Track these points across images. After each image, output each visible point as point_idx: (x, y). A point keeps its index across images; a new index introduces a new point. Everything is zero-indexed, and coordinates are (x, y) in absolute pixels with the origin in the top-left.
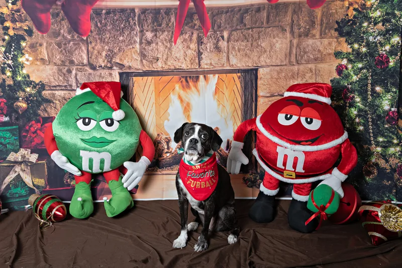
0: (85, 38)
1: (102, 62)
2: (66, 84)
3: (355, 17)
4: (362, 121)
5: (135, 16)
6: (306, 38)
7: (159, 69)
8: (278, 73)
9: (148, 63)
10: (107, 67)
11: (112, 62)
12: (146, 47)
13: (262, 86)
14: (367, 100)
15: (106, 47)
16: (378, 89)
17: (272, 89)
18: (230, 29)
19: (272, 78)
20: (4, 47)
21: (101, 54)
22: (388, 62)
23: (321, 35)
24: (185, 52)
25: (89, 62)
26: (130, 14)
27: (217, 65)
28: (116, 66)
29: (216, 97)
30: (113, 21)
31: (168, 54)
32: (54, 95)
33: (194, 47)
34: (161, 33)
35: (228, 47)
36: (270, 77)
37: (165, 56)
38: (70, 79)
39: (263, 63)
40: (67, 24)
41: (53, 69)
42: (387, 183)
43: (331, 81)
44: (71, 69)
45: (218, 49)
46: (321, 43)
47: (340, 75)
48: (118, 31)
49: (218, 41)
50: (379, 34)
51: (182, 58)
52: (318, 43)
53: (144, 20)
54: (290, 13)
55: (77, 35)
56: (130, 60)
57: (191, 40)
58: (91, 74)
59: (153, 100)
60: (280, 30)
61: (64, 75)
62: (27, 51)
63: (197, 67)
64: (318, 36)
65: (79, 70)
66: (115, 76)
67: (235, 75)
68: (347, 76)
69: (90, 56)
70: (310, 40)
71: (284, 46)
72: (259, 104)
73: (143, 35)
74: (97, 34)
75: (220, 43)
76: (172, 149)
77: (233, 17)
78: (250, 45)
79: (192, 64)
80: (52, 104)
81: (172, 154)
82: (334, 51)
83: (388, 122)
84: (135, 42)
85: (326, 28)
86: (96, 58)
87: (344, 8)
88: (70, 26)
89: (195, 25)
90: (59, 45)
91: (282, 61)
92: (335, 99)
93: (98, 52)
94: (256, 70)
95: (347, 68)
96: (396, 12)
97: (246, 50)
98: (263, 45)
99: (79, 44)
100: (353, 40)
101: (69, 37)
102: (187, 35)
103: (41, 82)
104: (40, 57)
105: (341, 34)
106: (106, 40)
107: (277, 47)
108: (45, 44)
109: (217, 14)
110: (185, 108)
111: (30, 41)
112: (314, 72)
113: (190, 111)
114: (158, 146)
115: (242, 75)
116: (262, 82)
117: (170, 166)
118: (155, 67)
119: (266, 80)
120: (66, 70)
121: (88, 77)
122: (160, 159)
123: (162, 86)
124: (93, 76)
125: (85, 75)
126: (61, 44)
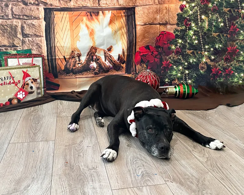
2: (3, 15)
7: (72, 7)
8: (148, 10)
9: (64, 3)
10: (35, 4)
11: (39, 1)
13: (138, 18)
14: (198, 25)
17: (145, 20)
19: (144, 13)
27: (110, 5)
28: (42, 4)
29: (110, 26)
36: (142, 12)
38: (8, 11)
39: (138, 4)
43: (177, 14)
44: (8, 4)
47: (182, 11)
56: (51, 0)
58: (24, 8)
59: (68, 27)
61: (2, 8)
63: (98, 6)
65: (14, 5)
66: (41, 10)
67: (122, 11)
68: (186, 12)
72: (137, 30)
76: (82, 61)
79: (94, 3)
81: (82, 64)
92: (180, 25)
94: (134, 8)
95: (186, 7)
110: (91, 33)
112: (168, 9)
113: (94, 34)
114: (72, 59)
115: (126, 11)
116: (138, 16)
117: (81, 73)
118: (69, 5)
119: (140, 14)
120: (3, 4)
121: (21, 10)
122: (74, 68)
123: (74, 18)
124: (25, 10)
125: (19, 8)
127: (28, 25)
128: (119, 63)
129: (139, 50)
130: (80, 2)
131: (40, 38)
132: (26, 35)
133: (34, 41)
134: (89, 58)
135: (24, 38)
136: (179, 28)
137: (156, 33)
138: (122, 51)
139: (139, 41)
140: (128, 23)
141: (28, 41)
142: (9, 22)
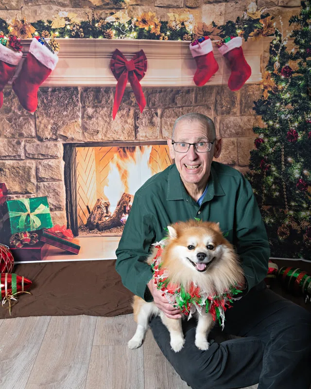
0: (33, 113)
1: (48, 134)
2: (15, 155)
3: (269, 98)
4: (278, 188)
5: (78, 93)
6: (228, 115)
7: (99, 141)
9: (89, 135)
10: (52, 139)
11: (57, 134)
12: (87, 121)
14: (281, 170)
15: (52, 121)
16: (290, 159)
18: (163, 107)
21: (47, 128)
22: (297, 136)
23: (241, 113)
24: (123, 126)
25: (37, 135)
26: (74, 92)
27: (151, 138)
28: (61, 138)
29: (150, 165)
30: (59, 99)
31: (107, 128)
32: (4, 164)
33: (131, 121)
34: (101, 109)
35: (161, 122)
37: (105, 130)
38: (20, 150)
40: (17, 102)
41: (3, 141)
42: (297, 243)
43: (251, 152)
44: (20, 141)
45: (152, 123)
46: (242, 120)
47: (258, 148)
48: (62, 106)
49: (152, 117)
50: (289, 113)
51: (120, 131)
52: (239, 120)
53: (86, 97)
54: (214, 95)
55: (26, 111)
56: (72, 133)
57: (128, 115)
58: (39, 145)
59: (94, 168)
60: (206, 108)
61: (14, 146)
63: (134, 139)
64: (238, 114)
65: (28, 141)
66: (60, 147)
68: (264, 149)
69: (37, 129)
70: (231, 117)
73: (85, 111)
74: (43, 109)
75: (154, 119)
76: (111, 213)
77: (166, 97)
79: (129, 136)
80: (2, 172)
81: (111, 217)
82: (252, 127)
83: (299, 188)
84: (78, 116)
85: (245, 107)
86: (43, 131)
87: (260, 90)
88: (19, 103)
89: (132, 102)
90: (10, 120)
92: (254, 168)
93: (45, 126)
95: (263, 142)
96: (302, 94)
99: (28, 119)
100: (268, 117)
101: (19, 113)
102: (125, 111)
105: (258, 113)
106: (52, 115)
109: (152, 93)
110: (123, 175)
112: (236, 144)
113: (127, 177)
114: (98, 210)
117: (109, 229)
118: (95, 139)
120: (15, 141)
121: (36, 147)
122: (100, 222)
123: (102, 155)
124: (40, 147)
125: (33, 146)
126: (11, 119)
127: (44, 166)
130: (111, 134)
131: (57, 183)
132: (41, 178)
133: (50, 186)
134: (120, 208)
135: (38, 183)
136: (253, 172)
141: (43, 186)
142: (21, 163)
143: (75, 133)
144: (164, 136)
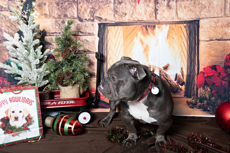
1: (87, 16)
2: (60, 32)
7: (126, 21)
8: (216, 23)
9: (119, 17)
10: (90, 20)
11: (94, 16)
12: (118, 6)
13: (202, 32)
15: (90, 6)
17: (211, 35)
19: (211, 26)
20: (22, 6)
21: (86, 11)
24: (146, 9)
25: (78, 16)
27: (168, 18)
28: (97, 19)
29: (168, 41)
31: (133, 10)
32: (52, 39)
33: (152, 5)
35: (177, 5)
36: (209, 26)
37: (131, 12)
39: (203, 16)
41: (52, 21)
44: (65, 21)
45: (169, 6)
49: (169, 2)
51: (143, 13)
56: (106, 15)
58: (79, 24)
59: (122, 43)
61: (59, 25)
62: (36, 9)
63: (154, 19)
66: (96, 26)
67: (182, 25)
69: (79, 12)
71: (220, 3)
72: (200, 46)
75: (171, 3)
78: (193, 3)
79: (150, 17)
80: (51, 46)
84: (110, 2)
86: (83, 13)
91: (218, 14)
93: (85, 10)
94: (198, 21)
97: (190, 7)
98: (203, 3)
99: (72, 4)
103: (44, 30)
104: (44, 12)
106: (91, 1)
107: (214, 4)
108: (47, 4)
110: (145, 49)
111: (38, 1)
113: (148, 50)
115: (187, 25)
116: (203, 29)
118: (124, 19)
119: (206, 28)
120: (61, 21)
121: (77, 26)
124: (80, 26)
125: (75, 25)
126: (59, 3)
127: (82, 41)
128: (177, 84)
129: (203, 71)
130: (136, 16)
131: (93, 55)
137: (226, 50)
138: (180, 70)
139: (202, 60)
140: (189, 38)
143: (108, 15)
144: (179, 17)
